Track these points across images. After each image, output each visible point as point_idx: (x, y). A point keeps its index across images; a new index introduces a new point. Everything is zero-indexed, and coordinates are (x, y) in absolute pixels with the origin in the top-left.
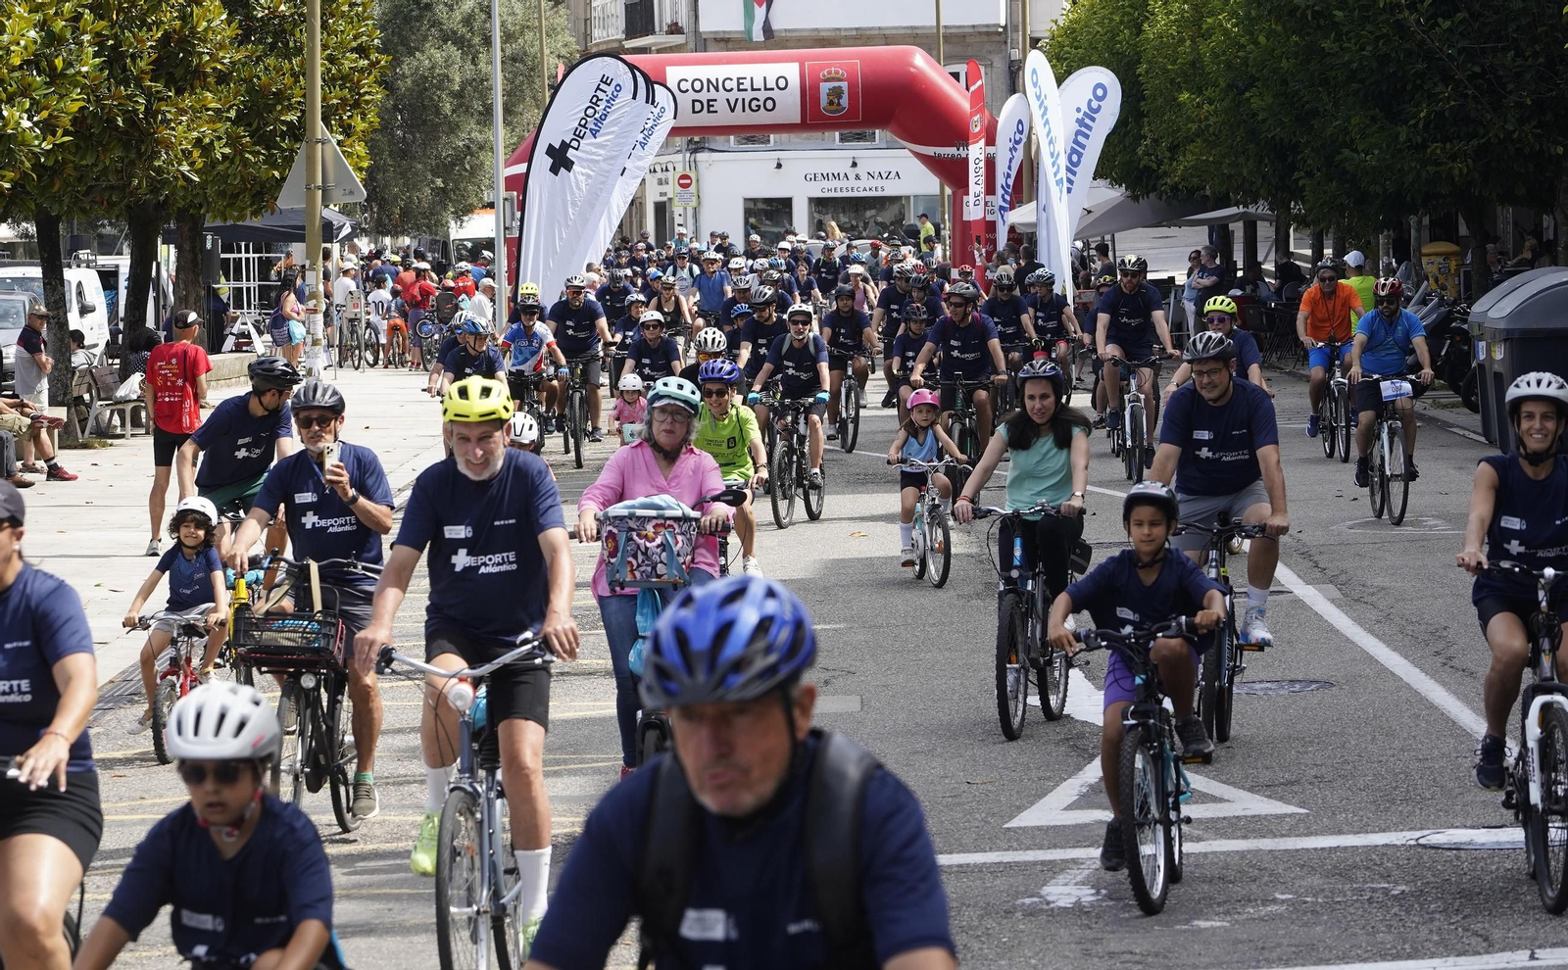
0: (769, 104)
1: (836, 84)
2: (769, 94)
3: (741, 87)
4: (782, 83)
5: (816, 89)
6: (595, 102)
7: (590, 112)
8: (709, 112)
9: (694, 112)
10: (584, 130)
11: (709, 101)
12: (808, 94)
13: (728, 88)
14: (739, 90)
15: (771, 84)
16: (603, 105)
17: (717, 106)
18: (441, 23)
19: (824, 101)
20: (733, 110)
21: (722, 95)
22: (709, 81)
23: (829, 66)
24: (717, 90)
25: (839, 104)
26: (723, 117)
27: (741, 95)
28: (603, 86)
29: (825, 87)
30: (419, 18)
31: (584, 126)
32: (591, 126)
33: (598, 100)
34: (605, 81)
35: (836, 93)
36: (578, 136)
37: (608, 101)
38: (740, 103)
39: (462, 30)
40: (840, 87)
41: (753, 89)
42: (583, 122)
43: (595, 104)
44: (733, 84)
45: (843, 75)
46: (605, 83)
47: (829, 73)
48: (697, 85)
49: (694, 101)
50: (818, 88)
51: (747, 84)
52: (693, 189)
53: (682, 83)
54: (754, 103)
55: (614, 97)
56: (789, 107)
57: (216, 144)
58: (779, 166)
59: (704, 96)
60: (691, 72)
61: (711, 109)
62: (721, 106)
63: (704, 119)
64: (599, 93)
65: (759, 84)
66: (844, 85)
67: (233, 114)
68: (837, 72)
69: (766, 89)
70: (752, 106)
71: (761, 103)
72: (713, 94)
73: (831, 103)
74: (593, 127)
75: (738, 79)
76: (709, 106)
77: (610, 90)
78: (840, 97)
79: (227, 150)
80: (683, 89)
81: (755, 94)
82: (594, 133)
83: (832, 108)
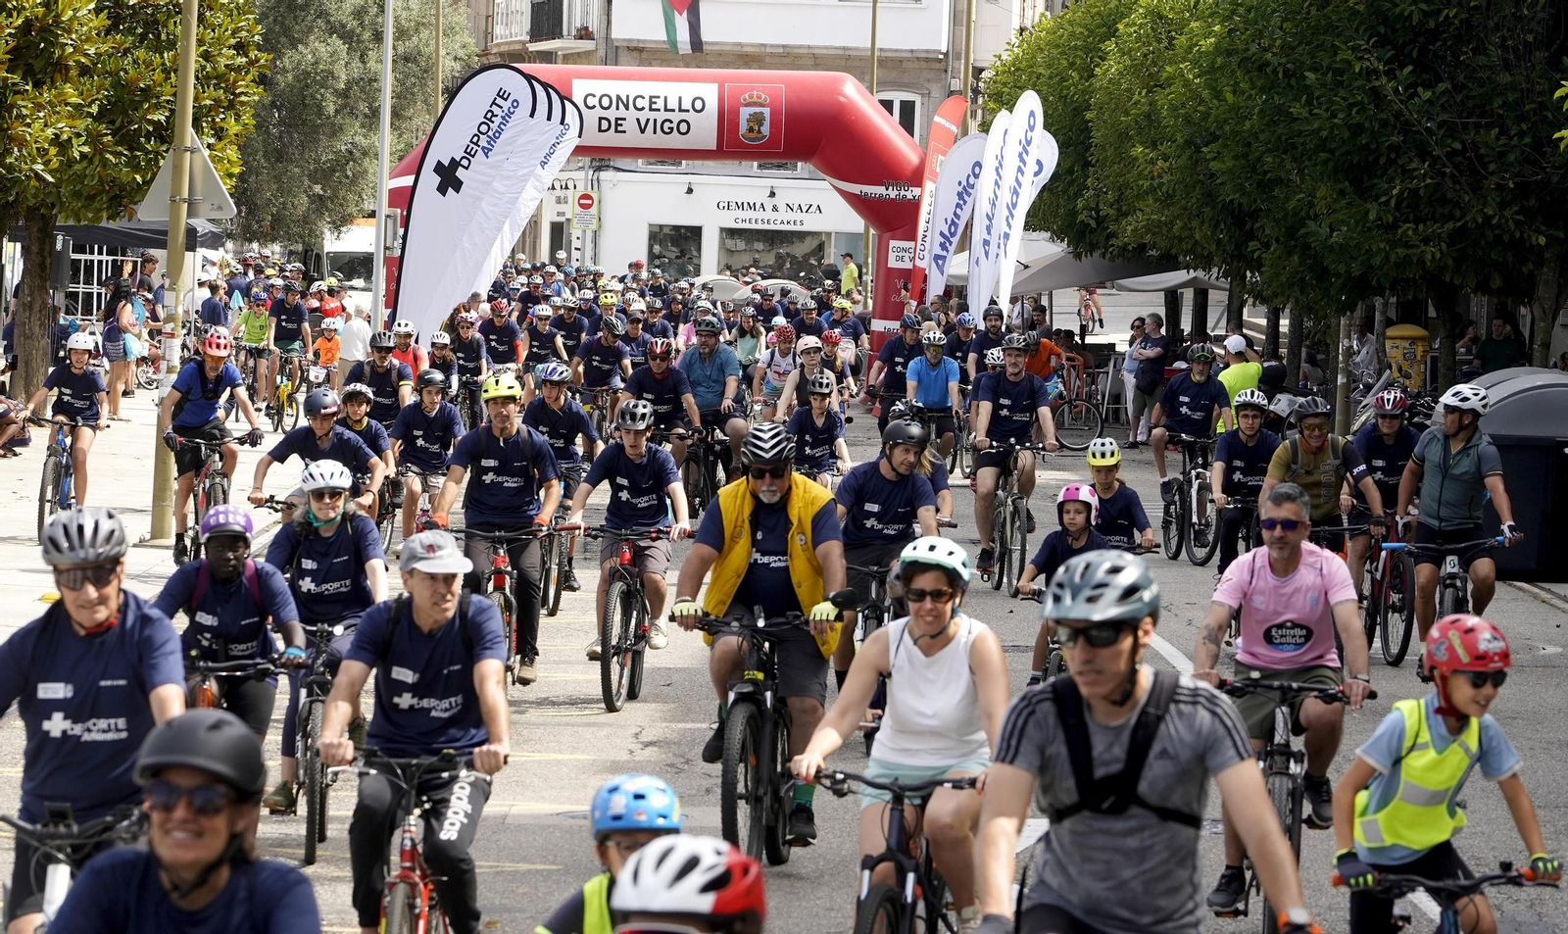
0: (683, 127)
1: (758, 110)
2: (684, 116)
3: (654, 106)
4: (698, 105)
5: (735, 114)
6: (489, 117)
7: (484, 128)
8: (617, 131)
9: (600, 130)
10: (476, 148)
11: (617, 119)
12: (727, 120)
13: (640, 103)
14: (651, 109)
15: (686, 105)
16: (497, 120)
17: (625, 125)
18: (328, 14)
19: (743, 128)
20: (643, 131)
21: (631, 115)
22: (619, 98)
23: (753, 89)
24: (627, 107)
25: (759, 132)
26: (632, 138)
27: (652, 115)
28: (499, 101)
29: (745, 113)
31: (476, 144)
32: (483, 142)
33: (493, 115)
34: (502, 95)
35: (758, 119)
36: (469, 154)
37: (503, 118)
38: (651, 123)
39: (352, 24)
40: (762, 113)
41: (666, 110)
42: (476, 138)
43: (490, 120)
44: (645, 103)
45: (765, 100)
46: (502, 97)
47: (751, 97)
48: (606, 102)
49: (600, 119)
50: (738, 113)
51: (660, 104)
52: (593, 210)
53: (590, 99)
54: (667, 125)
55: (510, 114)
56: (704, 134)
57: (74, 141)
58: (690, 191)
59: (612, 114)
60: (599, 87)
61: (619, 128)
62: (630, 125)
63: (611, 139)
64: (494, 108)
65: (673, 104)
66: (767, 111)
67: (94, 109)
68: (759, 97)
70: (664, 128)
71: (674, 125)
72: (622, 112)
73: (751, 130)
74: (486, 145)
75: (651, 97)
76: (617, 125)
77: (506, 105)
78: (760, 124)
79: (86, 149)
80: (590, 104)
81: (669, 115)
82: (486, 152)
83: (752, 135)
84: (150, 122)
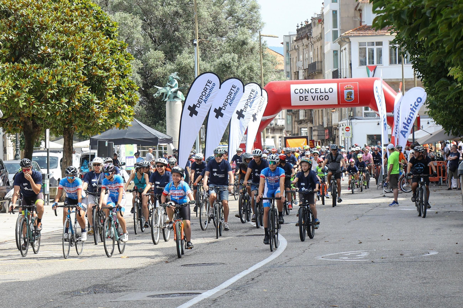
0: (327, 98)
1: (350, 90)
2: (326, 94)
3: (317, 92)
4: (331, 90)
5: (343, 92)
6: (205, 90)
7: (204, 94)
8: (305, 100)
9: (300, 100)
10: (201, 100)
11: (305, 96)
12: (340, 95)
13: (312, 91)
14: (316, 93)
15: (327, 90)
16: (208, 91)
17: (308, 98)
19: (345, 97)
20: (314, 100)
21: (310, 95)
22: (305, 90)
23: (348, 84)
24: (308, 92)
25: (351, 98)
26: (311, 102)
27: (316, 95)
28: (208, 84)
29: (346, 92)
30: (227, 71)
31: (202, 99)
32: (204, 98)
33: (207, 89)
34: (209, 82)
35: (350, 93)
36: (199, 103)
37: (210, 90)
38: (316, 97)
40: (351, 92)
41: (321, 92)
42: (201, 97)
43: (206, 91)
44: (314, 91)
45: (352, 87)
46: (209, 83)
47: (348, 87)
48: (301, 91)
49: (300, 97)
51: (319, 91)
52: (350, 132)
53: (296, 90)
54: (321, 97)
55: (212, 88)
56: (333, 99)
58: (378, 124)
59: (303, 95)
60: (299, 87)
61: (306, 99)
62: (309, 98)
63: (304, 103)
64: (207, 87)
65: (323, 90)
66: (353, 91)
68: (350, 87)
69: (325, 92)
70: (320, 98)
71: (324, 97)
72: (307, 94)
73: (348, 97)
74: (205, 99)
75: (316, 89)
76: (305, 98)
77: (211, 85)
78: (351, 95)
80: (296, 92)
81: (322, 94)
82: (205, 101)
83: (349, 99)
84: (50, 93)
